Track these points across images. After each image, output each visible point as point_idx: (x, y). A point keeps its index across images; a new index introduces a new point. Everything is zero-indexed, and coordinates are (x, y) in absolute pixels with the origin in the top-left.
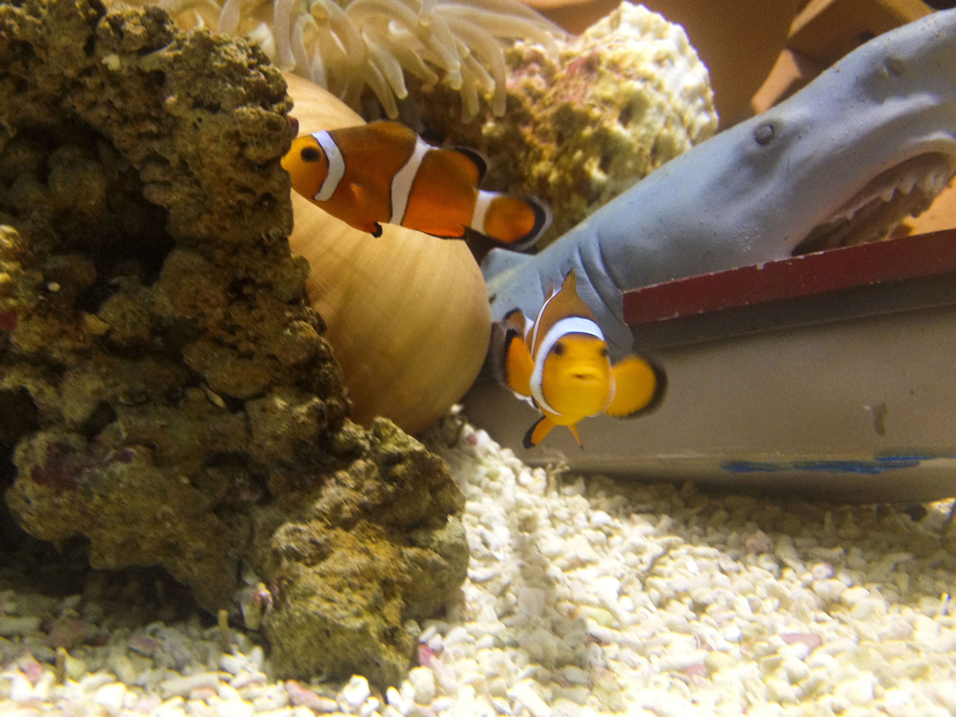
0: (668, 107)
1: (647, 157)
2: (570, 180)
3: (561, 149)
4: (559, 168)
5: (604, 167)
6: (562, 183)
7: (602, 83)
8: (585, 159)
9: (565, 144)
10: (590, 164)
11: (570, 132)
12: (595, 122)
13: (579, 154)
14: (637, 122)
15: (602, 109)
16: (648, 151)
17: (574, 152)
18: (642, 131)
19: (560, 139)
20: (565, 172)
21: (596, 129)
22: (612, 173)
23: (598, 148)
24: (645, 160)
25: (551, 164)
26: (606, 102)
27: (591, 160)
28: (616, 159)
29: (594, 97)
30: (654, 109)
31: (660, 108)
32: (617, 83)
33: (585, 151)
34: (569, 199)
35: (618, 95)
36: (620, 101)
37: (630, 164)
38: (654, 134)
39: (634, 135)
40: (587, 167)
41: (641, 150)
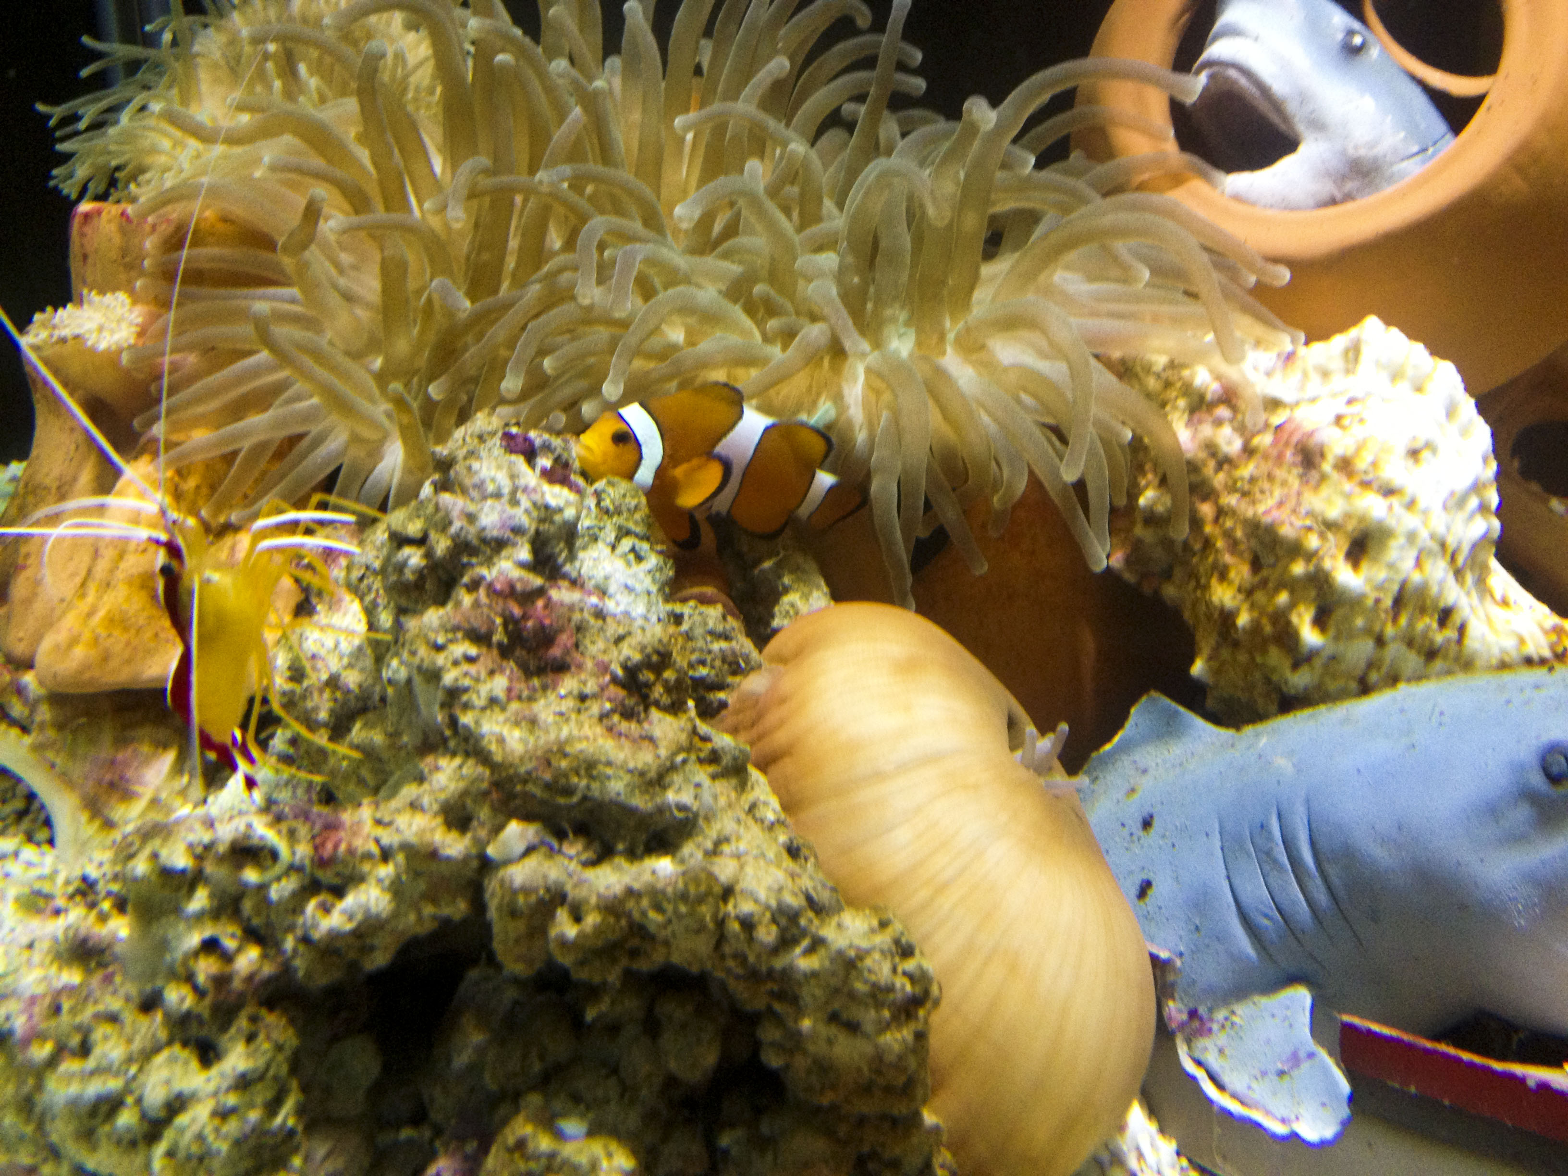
0: (1424, 534)
1: (1386, 612)
2: (1268, 629)
3: (1257, 579)
4: (1252, 607)
5: (1320, 621)
6: (1255, 628)
7: (1325, 490)
8: (1293, 605)
9: (1265, 572)
10: (1300, 616)
11: (1272, 560)
12: (1310, 556)
13: (1283, 597)
14: (1375, 560)
15: (1322, 536)
16: (1388, 602)
17: (1277, 590)
18: (1381, 574)
19: (1256, 565)
20: (1261, 614)
21: (1311, 568)
22: (1332, 632)
23: (1313, 593)
24: (1383, 615)
25: (1240, 597)
26: (1330, 526)
27: (1302, 608)
28: (1339, 613)
29: (1310, 514)
30: (1402, 540)
31: (1411, 537)
32: (1348, 496)
33: (1292, 592)
34: (1264, 651)
35: (1348, 516)
36: (1351, 526)
37: (1359, 622)
38: (1399, 578)
39: (1368, 580)
40: (1294, 619)
41: (1377, 601)
